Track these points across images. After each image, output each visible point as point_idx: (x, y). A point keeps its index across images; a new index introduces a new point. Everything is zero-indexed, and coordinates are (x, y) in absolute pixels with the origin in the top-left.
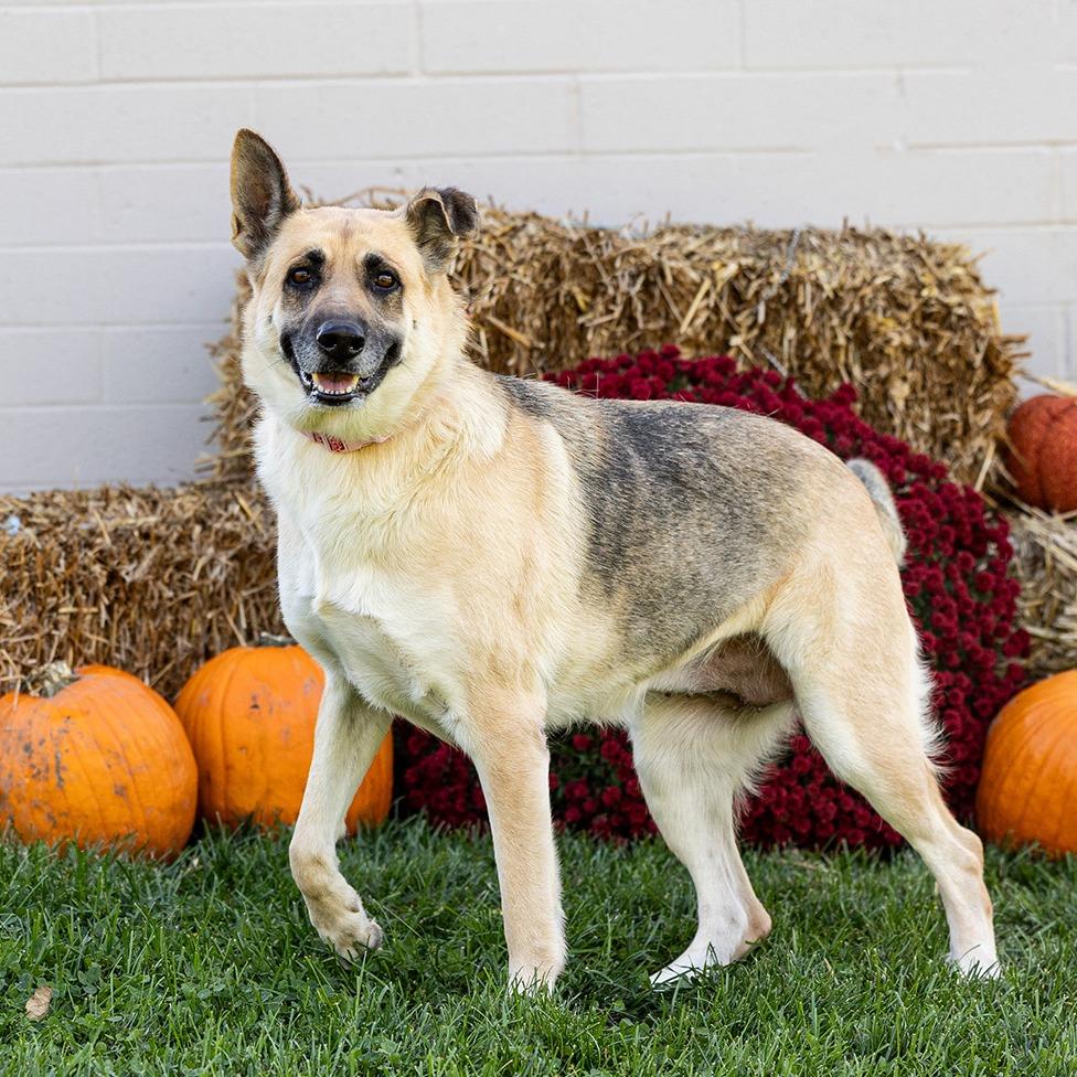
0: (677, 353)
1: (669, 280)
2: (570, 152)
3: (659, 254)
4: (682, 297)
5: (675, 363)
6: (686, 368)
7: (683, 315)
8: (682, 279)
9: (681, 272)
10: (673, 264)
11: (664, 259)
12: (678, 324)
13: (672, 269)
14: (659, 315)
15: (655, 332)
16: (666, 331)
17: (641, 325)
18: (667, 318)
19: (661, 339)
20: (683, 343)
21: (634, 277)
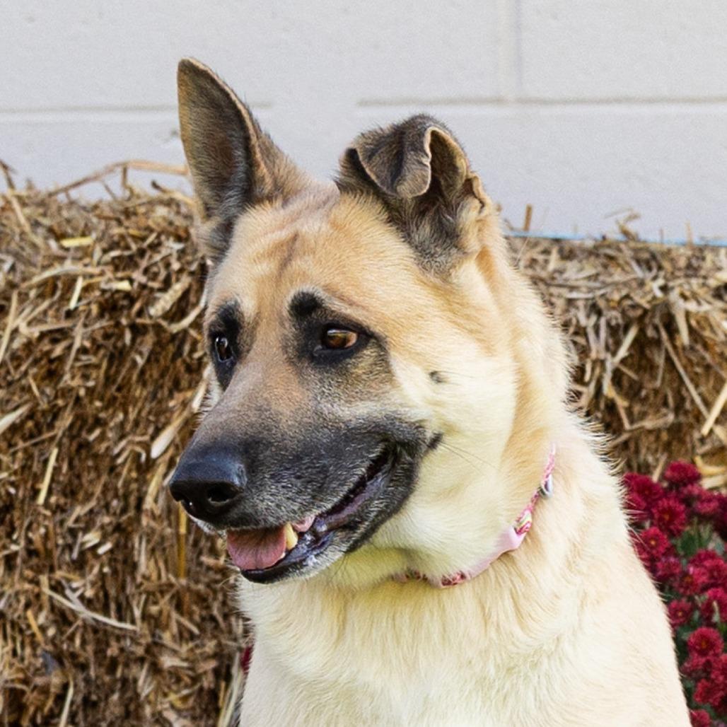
0: (697, 477)
1: (684, 337)
2: (498, 101)
3: (664, 289)
4: (708, 368)
5: (688, 500)
6: (708, 508)
7: (709, 405)
8: (707, 333)
9: (705, 320)
10: (692, 306)
11: (674, 296)
12: (699, 419)
13: (688, 315)
14: (665, 404)
15: (656, 432)
16: (677, 431)
17: (627, 426)
18: (678, 409)
19: (667, 447)
20: (708, 457)
21: (616, 333)
